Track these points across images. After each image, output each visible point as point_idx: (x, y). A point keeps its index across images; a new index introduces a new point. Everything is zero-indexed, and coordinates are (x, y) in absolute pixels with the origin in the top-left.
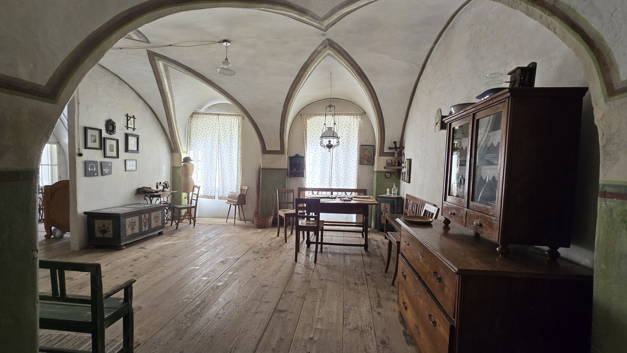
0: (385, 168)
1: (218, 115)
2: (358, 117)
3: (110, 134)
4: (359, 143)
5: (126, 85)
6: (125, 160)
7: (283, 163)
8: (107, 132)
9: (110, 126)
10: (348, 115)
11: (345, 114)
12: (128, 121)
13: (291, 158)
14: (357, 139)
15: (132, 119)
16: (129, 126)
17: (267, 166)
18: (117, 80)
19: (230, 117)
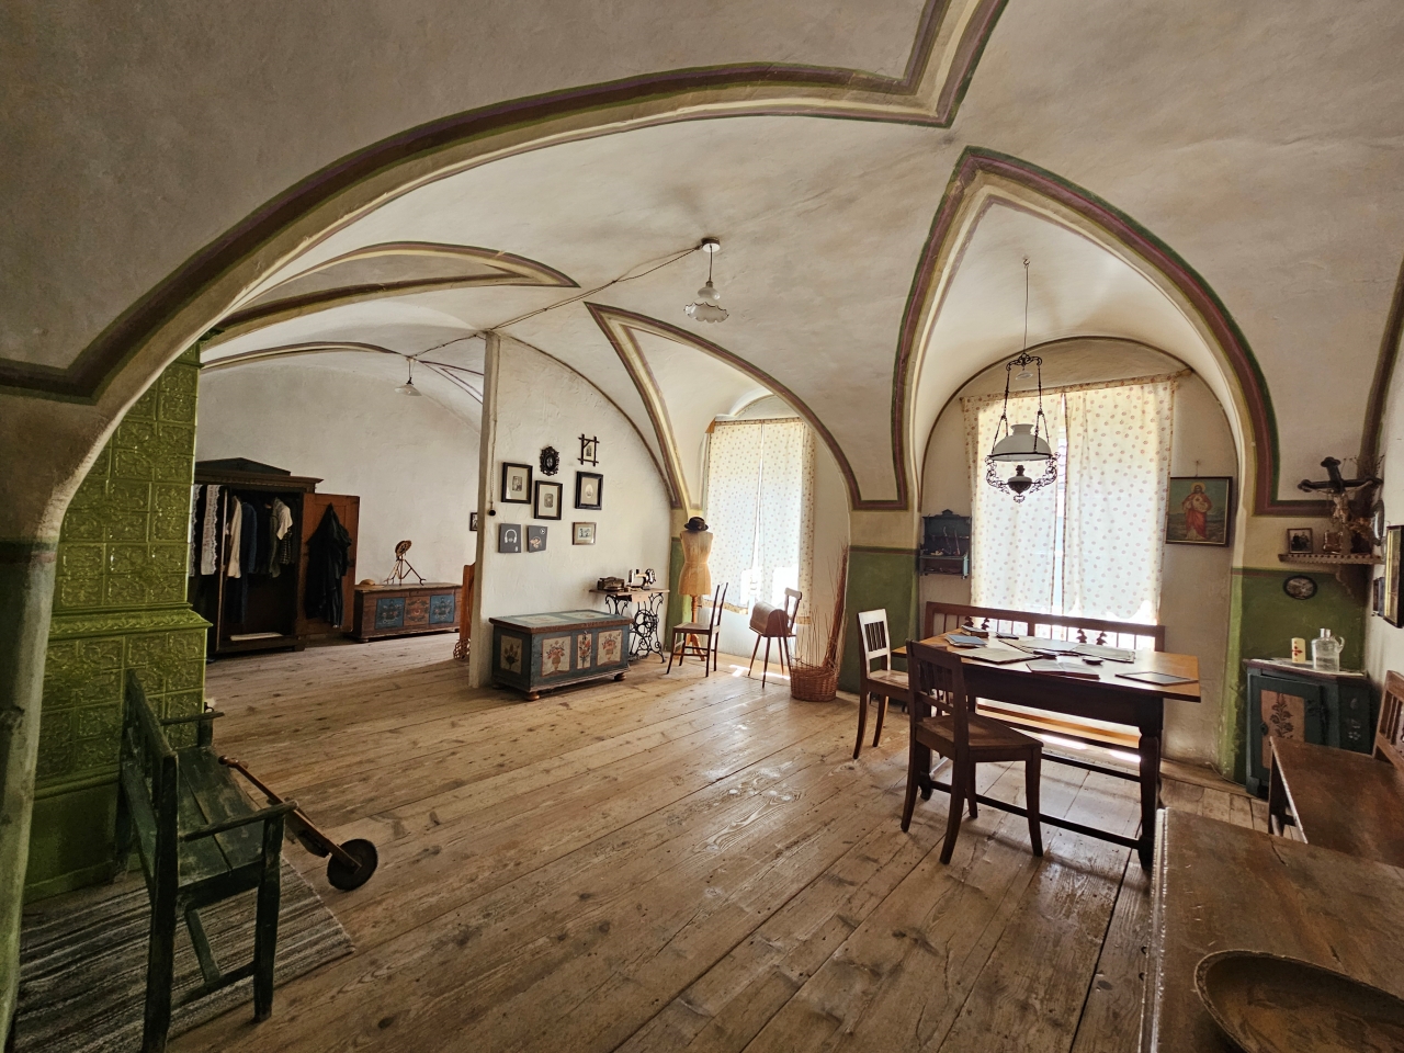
0: (1282, 558)
1: (762, 422)
2: (1160, 387)
3: (549, 474)
4: (1166, 472)
5: (585, 381)
6: (574, 524)
7: (906, 532)
8: (542, 470)
9: (549, 459)
10: (1122, 383)
11: (1108, 384)
12: (583, 447)
13: (928, 521)
14: (1156, 457)
15: (592, 444)
16: (585, 457)
17: (864, 542)
18: (567, 374)
19: (786, 425)
